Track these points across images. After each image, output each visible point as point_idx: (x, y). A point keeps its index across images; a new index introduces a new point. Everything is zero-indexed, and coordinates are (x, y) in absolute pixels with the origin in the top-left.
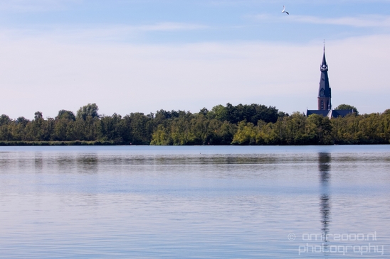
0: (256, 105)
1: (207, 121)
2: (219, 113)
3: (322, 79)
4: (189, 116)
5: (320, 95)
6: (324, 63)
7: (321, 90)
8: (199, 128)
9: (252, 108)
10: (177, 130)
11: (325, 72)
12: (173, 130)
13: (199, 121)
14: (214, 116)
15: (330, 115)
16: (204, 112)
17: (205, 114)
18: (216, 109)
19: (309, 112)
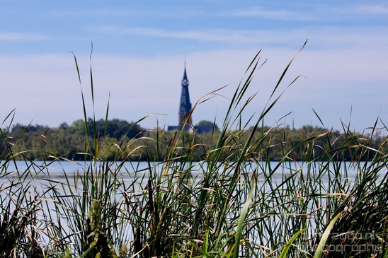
0: (117, 120)
1: (69, 136)
2: (79, 127)
3: (183, 94)
4: (47, 131)
5: (181, 110)
6: (185, 77)
7: (182, 105)
8: (61, 143)
9: (114, 123)
10: (38, 144)
11: (185, 87)
12: (33, 145)
13: (61, 136)
14: (75, 130)
15: (191, 131)
16: (64, 126)
17: (65, 129)
18: (76, 124)
19: (170, 128)
